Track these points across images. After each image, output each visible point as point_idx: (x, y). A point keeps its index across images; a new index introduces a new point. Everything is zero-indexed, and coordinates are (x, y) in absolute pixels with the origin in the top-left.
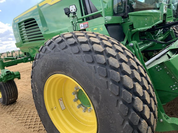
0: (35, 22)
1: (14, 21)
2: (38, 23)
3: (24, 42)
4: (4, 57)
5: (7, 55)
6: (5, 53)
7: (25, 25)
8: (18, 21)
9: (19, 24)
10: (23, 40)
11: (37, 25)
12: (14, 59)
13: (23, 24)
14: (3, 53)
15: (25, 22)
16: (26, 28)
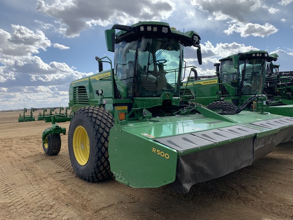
0: (85, 90)
1: (71, 84)
2: (87, 91)
3: (75, 104)
4: (56, 113)
5: (60, 112)
6: (58, 108)
7: (79, 90)
8: (74, 85)
9: (75, 88)
10: (74, 99)
11: (86, 92)
12: (64, 117)
13: (77, 88)
14: (55, 109)
15: (79, 87)
16: (79, 92)
